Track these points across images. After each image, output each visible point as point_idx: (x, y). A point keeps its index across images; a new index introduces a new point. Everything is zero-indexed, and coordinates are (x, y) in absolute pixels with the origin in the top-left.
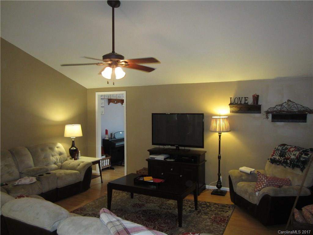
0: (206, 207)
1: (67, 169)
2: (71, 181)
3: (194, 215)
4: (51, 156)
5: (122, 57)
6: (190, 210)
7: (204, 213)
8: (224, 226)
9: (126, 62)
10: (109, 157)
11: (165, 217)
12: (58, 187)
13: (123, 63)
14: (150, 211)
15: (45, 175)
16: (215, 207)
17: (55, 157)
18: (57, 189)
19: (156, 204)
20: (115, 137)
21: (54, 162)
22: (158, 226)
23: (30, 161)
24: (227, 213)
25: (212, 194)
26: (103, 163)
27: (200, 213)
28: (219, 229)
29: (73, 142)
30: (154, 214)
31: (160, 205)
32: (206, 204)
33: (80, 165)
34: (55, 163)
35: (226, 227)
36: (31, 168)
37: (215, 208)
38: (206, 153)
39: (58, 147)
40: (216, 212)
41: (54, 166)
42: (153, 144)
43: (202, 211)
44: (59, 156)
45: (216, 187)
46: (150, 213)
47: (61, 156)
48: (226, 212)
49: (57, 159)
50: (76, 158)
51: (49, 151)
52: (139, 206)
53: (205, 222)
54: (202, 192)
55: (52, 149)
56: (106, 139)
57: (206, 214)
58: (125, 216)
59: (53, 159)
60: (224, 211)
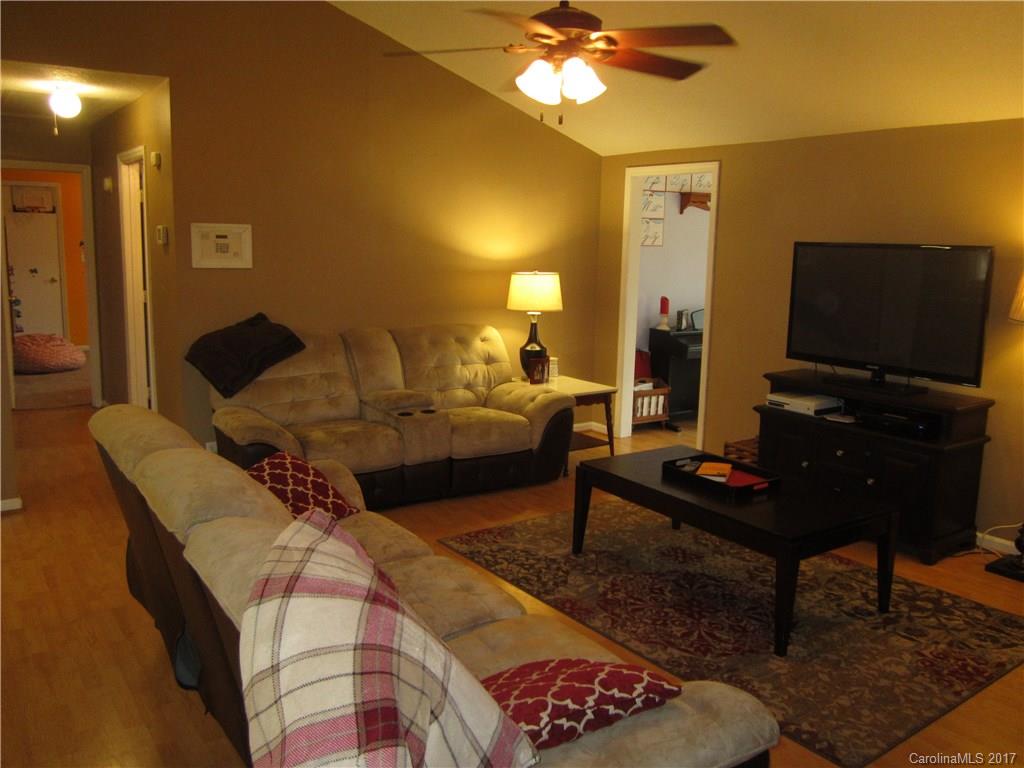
0: (928, 610)
1: (499, 408)
2: (494, 444)
3: (859, 627)
4: (460, 362)
5: (593, 23)
6: (856, 608)
7: (907, 630)
8: (957, 694)
9: (610, 40)
10: (666, 390)
11: (749, 609)
12: (454, 457)
13: (601, 45)
14: (709, 581)
15: (418, 415)
16: (967, 616)
17: (470, 367)
18: (450, 460)
19: (742, 563)
20: (694, 326)
21: (465, 382)
22: (703, 634)
23: (393, 373)
24: (1008, 650)
25: (991, 568)
26: (639, 405)
27: (889, 628)
28: (927, 699)
29: (534, 327)
30: (715, 592)
31: (756, 569)
32: (937, 602)
33: (536, 401)
34: (468, 386)
35: (965, 700)
36: (393, 391)
37: (966, 623)
38: (990, 409)
39: (483, 340)
40: (963, 635)
41: (461, 394)
42: (791, 354)
43: (904, 622)
44: (484, 367)
45: (1013, 544)
46: (706, 586)
47: (492, 368)
48: (1005, 646)
49: (476, 375)
50: (537, 377)
51: (454, 346)
52: (684, 557)
53: (888, 659)
54: (951, 556)
55: (464, 342)
56: (659, 328)
57: (912, 633)
58: (614, 579)
59: (463, 372)
60: (995, 641)
